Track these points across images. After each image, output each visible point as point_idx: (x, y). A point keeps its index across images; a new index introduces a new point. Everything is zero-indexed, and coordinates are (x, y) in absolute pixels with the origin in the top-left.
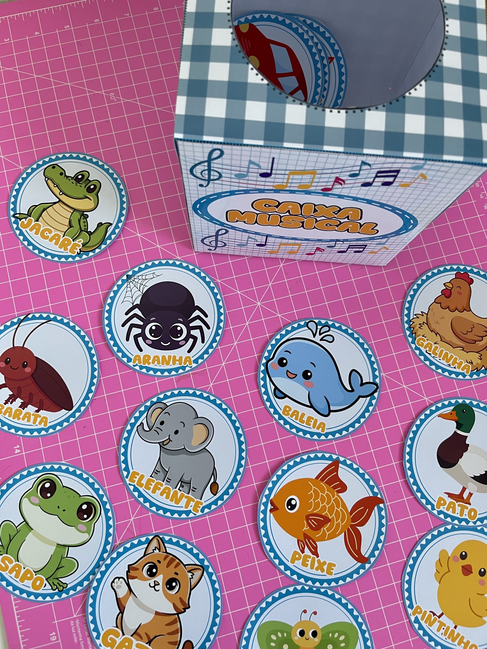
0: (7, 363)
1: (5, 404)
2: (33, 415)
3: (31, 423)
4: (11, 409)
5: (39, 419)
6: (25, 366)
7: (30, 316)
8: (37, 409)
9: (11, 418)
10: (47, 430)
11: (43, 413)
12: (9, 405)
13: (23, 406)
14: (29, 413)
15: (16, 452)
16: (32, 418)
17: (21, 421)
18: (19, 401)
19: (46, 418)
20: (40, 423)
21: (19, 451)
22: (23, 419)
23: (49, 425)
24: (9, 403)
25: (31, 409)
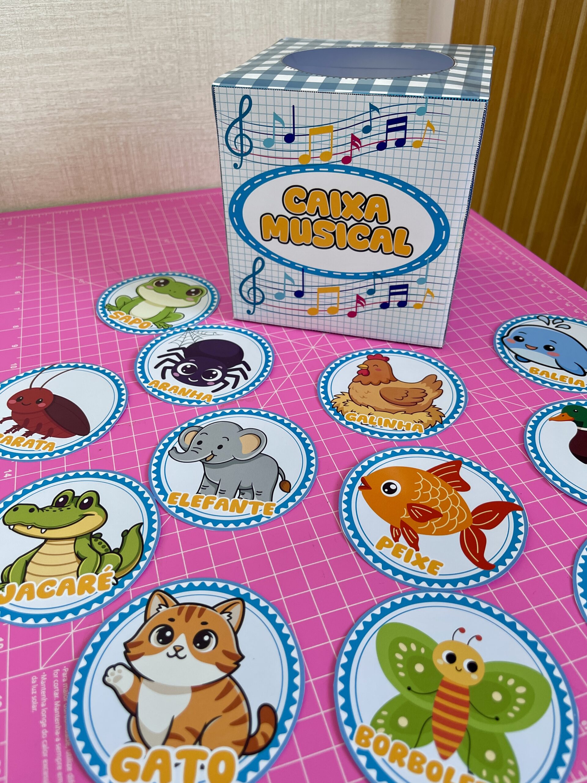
0: (18, 400)
1: (5, 433)
2: (37, 442)
3: (34, 448)
4: (11, 438)
5: (44, 445)
6: (38, 402)
7: (55, 366)
8: (43, 436)
9: (9, 446)
10: (51, 454)
11: (50, 440)
12: (10, 434)
13: (27, 435)
14: (33, 441)
15: (6, 476)
16: (36, 444)
17: (21, 448)
18: (23, 430)
19: (53, 444)
20: (44, 449)
21: (10, 475)
22: (24, 446)
23: (55, 449)
24: (11, 432)
25: (36, 437)
